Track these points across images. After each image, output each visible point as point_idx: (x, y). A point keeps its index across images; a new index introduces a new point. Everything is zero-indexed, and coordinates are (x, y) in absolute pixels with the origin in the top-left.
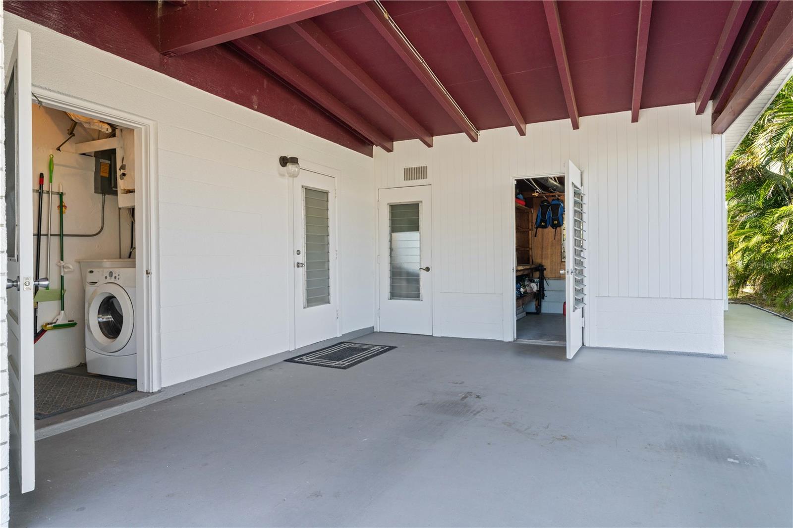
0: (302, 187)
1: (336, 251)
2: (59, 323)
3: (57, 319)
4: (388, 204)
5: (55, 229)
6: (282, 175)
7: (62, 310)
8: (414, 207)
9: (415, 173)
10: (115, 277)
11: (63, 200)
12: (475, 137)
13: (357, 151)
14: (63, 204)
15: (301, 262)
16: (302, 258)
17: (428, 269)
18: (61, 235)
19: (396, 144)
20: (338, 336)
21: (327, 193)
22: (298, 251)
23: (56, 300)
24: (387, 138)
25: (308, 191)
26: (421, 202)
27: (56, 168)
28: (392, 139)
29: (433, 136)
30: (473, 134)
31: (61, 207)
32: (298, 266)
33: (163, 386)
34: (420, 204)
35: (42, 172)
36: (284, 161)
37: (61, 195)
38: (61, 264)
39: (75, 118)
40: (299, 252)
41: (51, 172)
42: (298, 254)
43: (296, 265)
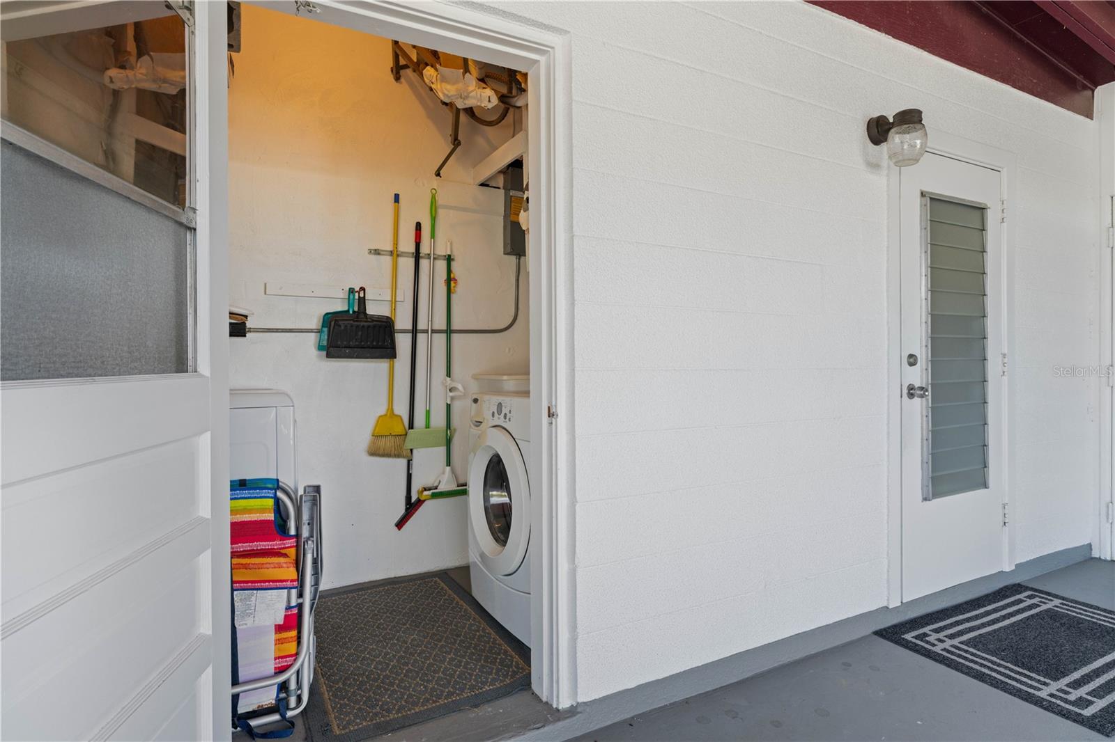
0: (923, 194)
1: (1004, 356)
2: (442, 488)
3: (440, 482)
5: (440, 323)
6: (874, 166)
7: (447, 466)
10: (505, 416)
11: (452, 269)
13: (1055, 103)
14: (452, 276)
15: (917, 384)
16: (917, 376)
18: (449, 331)
20: (1007, 570)
21: (981, 209)
22: (911, 356)
23: (441, 446)
25: (936, 204)
27: (441, 212)
31: (450, 280)
32: (911, 395)
33: (581, 699)
35: (419, 221)
36: (879, 130)
37: (449, 259)
38: (446, 382)
39: (444, 94)
40: (912, 361)
41: (434, 219)
42: (911, 364)
43: (905, 391)
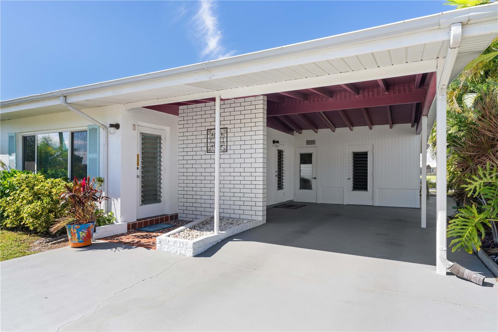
4: (300, 153)
8: (310, 155)
9: (311, 142)
12: (334, 131)
17: (315, 178)
19: (303, 131)
21: (283, 151)
22: (276, 171)
24: (300, 129)
25: (278, 151)
26: (313, 153)
28: (302, 129)
29: (318, 129)
30: (333, 130)
32: (276, 176)
34: (313, 154)
36: (274, 142)
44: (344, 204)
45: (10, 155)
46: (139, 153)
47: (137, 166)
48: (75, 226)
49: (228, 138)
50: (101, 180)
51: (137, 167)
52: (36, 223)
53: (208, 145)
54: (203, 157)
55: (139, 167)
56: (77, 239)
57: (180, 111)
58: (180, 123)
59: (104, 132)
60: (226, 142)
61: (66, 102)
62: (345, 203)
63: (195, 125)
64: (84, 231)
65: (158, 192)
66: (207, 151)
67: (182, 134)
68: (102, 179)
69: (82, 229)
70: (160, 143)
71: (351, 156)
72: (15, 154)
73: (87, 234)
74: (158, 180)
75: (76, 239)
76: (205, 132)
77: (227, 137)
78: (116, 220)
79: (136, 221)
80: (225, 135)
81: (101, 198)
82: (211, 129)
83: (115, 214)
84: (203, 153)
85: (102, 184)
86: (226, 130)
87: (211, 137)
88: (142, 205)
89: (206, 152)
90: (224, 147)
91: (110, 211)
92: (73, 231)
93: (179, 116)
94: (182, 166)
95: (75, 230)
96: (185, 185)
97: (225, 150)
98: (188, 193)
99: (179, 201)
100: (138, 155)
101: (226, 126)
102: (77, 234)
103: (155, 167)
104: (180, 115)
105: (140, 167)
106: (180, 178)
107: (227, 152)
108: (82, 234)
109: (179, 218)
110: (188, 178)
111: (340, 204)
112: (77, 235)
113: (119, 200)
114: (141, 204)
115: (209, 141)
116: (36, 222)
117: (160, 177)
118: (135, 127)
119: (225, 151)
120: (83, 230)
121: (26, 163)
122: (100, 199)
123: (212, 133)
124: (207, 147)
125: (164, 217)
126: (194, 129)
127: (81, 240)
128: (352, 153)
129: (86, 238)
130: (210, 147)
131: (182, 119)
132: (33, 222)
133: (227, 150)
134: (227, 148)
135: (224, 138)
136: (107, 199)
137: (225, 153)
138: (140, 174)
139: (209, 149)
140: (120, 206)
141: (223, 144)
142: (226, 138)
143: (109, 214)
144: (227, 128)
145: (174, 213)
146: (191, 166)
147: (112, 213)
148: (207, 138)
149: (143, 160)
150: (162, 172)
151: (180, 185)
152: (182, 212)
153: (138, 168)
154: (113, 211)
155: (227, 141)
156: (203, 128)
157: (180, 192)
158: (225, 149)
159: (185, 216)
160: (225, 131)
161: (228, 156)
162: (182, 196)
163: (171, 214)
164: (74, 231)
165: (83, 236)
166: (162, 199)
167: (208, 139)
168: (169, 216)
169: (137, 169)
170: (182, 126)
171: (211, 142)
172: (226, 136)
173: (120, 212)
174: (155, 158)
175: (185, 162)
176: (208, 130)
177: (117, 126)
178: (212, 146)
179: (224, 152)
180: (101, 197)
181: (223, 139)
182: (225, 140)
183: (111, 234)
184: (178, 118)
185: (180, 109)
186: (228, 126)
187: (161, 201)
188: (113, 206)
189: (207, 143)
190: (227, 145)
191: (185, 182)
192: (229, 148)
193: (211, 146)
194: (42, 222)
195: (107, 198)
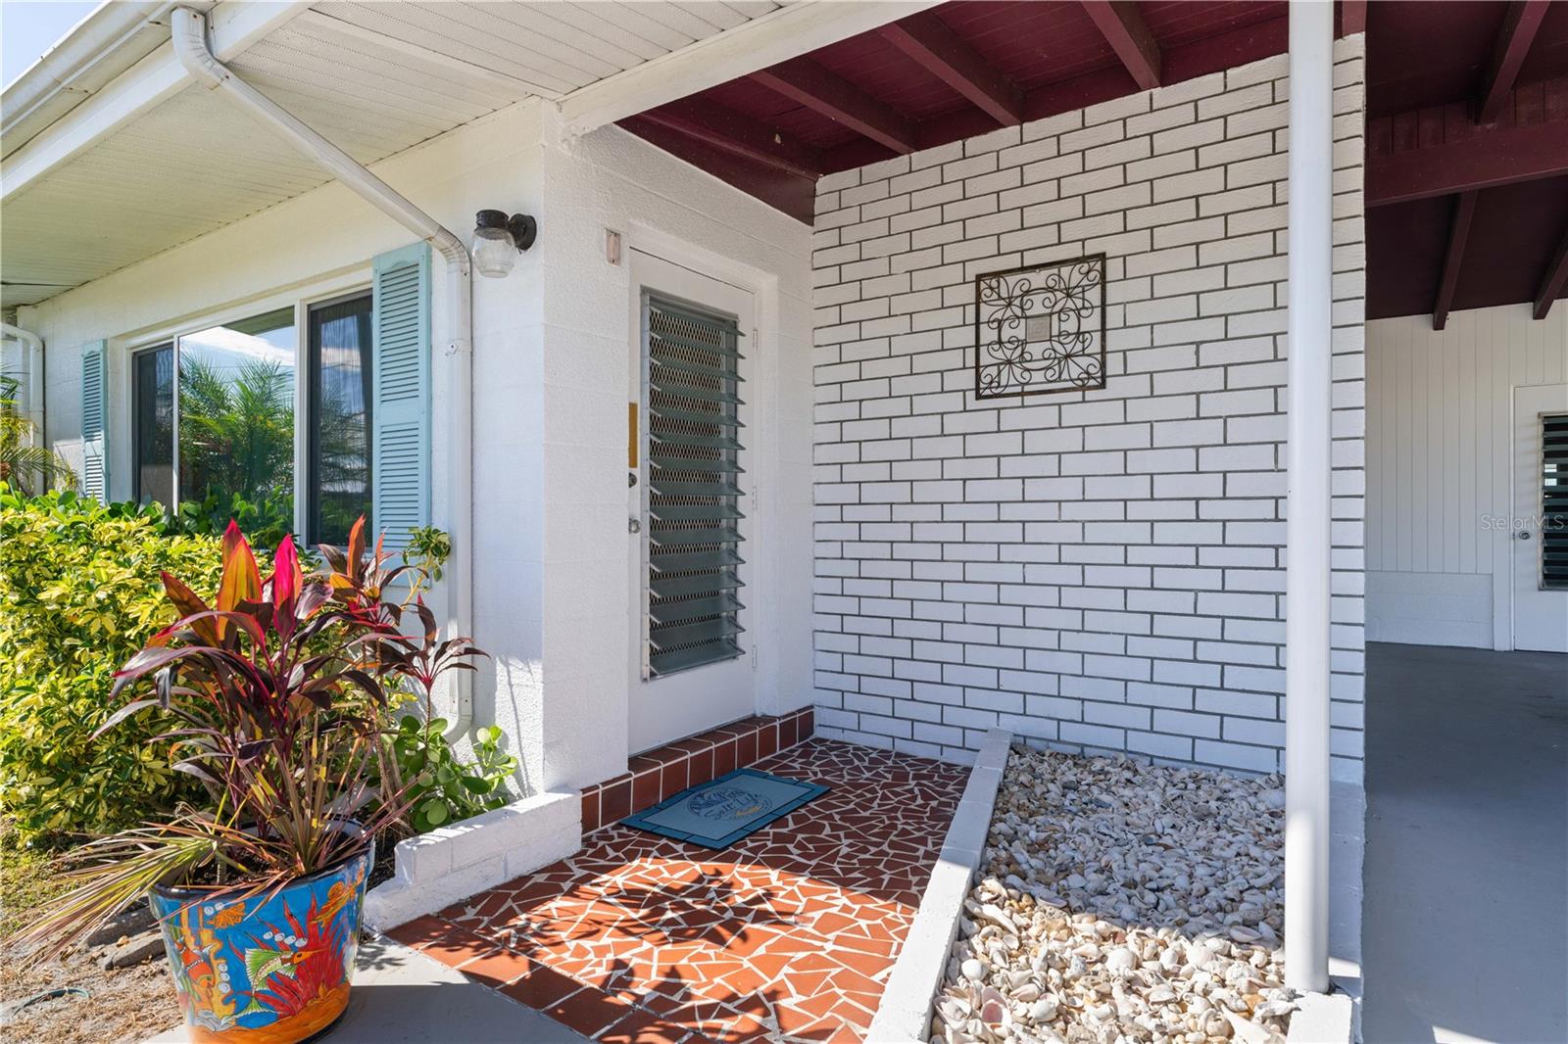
44: (1497, 648)
45: (89, 438)
46: (637, 400)
47: (631, 466)
48: (209, 911)
49: (1108, 309)
50: (435, 546)
51: (630, 475)
52: (54, 806)
53: (985, 359)
54: (953, 424)
55: (637, 472)
56: (226, 1001)
57: (820, 205)
58: (821, 259)
59: (449, 273)
60: (1097, 336)
61: (210, 51)
62: (1502, 644)
63: (901, 264)
64: (278, 938)
65: (725, 602)
66: (977, 388)
67: (832, 316)
68: (444, 539)
69: (264, 925)
70: (734, 355)
71: (1537, 431)
72: (102, 433)
73: (306, 955)
74: (724, 545)
75: (217, 1000)
76: (968, 293)
77: (1103, 306)
78: (517, 775)
79: (625, 770)
80: (1094, 295)
81: (432, 652)
82: (998, 275)
83: (513, 740)
84: (954, 402)
85: (445, 563)
86: (1098, 266)
87: (999, 315)
88: (652, 675)
89: (971, 395)
90: (1084, 361)
91: (489, 723)
92: (191, 944)
93: (815, 229)
94: (833, 473)
95: (206, 935)
96: (851, 568)
97: (1090, 376)
98: (868, 607)
99: (818, 647)
100: (633, 407)
101: (1092, 248)
102: (221, 968)
103: (712, 477)
104: (820, 222)
105: (642, 473)
106: (823, 532)
107: (1103, 385)
108: (265, 962)
109: (818, 733)
110: (869, 532)
111: (1475, 649)
112: (226, 977)
113: (537, 669)
114: (647, 674)
115: (988, 335)
116: (58, 798)
117: (733, 530)
118: (618, 244)
119: (1092, 382)
120: (267, 936)
121: (147, 471)
122: (424, 656)
123: (1004, 294)
124: (977, 367)
125: (757, 731)
126: (901, 283)
127: (255, 1008)
128: (1535, 420)
129: (298, 985)
130: (994, 371)
131: (831, 238)
132: (34, 800)
133: (1104, 377)
134: (1103, 365)
135: (1084, 313)
136: (466, 659)
137: (1090, 395)
138: (643, 511)
139: (988, 379)
140: (540, 697)
141: (1079, 347)
142: (1098, 311)
143: (483, 736)
144: (1102, 257)
145: (793, 709)
146: (882, 471)
147: (499, 733)
148: (978, 324)
149: (659, 437)
150: (743, 505)
151: (823, 567)
152: (835, 699)
153: (633, 480)
154: (503, 720)
155: (1103, 330)
156: (954, 274)
157: (823, 604)
158: (1092, 370)
159: (850, 720)
160: (1092, 275)
161: (1115, 411)
162: (834, 623)
163: (785, 713)
164: (200, 945)
165: (274, 980)
166: (742, 640)
167: (983, 328)
168: (777, 724)
169: (630, 486)
170: (831, 276)
171: (1000, 342)
172: (1097, 302)
173: (541, 732)
174: (711, 430)
175: (850, 452)
176: (979, 278)
177: (522, 231)
178: (1009, 362)
179: (1084, 388)
180: (434, 644)
181: (1079, 316)
182: (1092, 322)
183: (487, 878)
184: (812, 237)
185: (818, 192)
186: (1110, 246)
187: (737, 649)
188: (502, 696)
189: (977, 346)
190: (1103, 352)
191: (852, 550)
192: (1114, 364)
193: (998, 365)
194: (88, 799)
195: (468, 651)
